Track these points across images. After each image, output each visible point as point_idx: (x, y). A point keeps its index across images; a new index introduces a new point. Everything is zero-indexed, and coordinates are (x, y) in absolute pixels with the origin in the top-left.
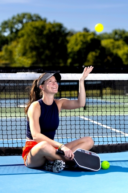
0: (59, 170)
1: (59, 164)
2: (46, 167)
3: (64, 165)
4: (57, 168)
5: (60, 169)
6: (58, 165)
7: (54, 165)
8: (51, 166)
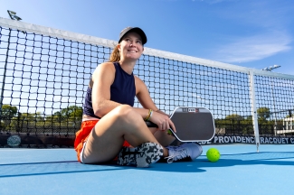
0: (153, 161)
1: (151, 150)
2: (121, 159)
3: (161, 151)
4: (148, 159)
5: (155, 159)
6: (148, 152)
7: (139, 153)
8: (132, 156)
